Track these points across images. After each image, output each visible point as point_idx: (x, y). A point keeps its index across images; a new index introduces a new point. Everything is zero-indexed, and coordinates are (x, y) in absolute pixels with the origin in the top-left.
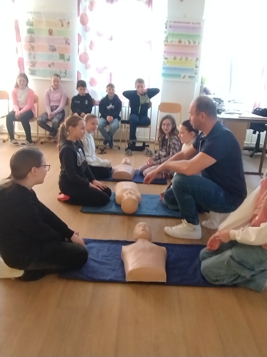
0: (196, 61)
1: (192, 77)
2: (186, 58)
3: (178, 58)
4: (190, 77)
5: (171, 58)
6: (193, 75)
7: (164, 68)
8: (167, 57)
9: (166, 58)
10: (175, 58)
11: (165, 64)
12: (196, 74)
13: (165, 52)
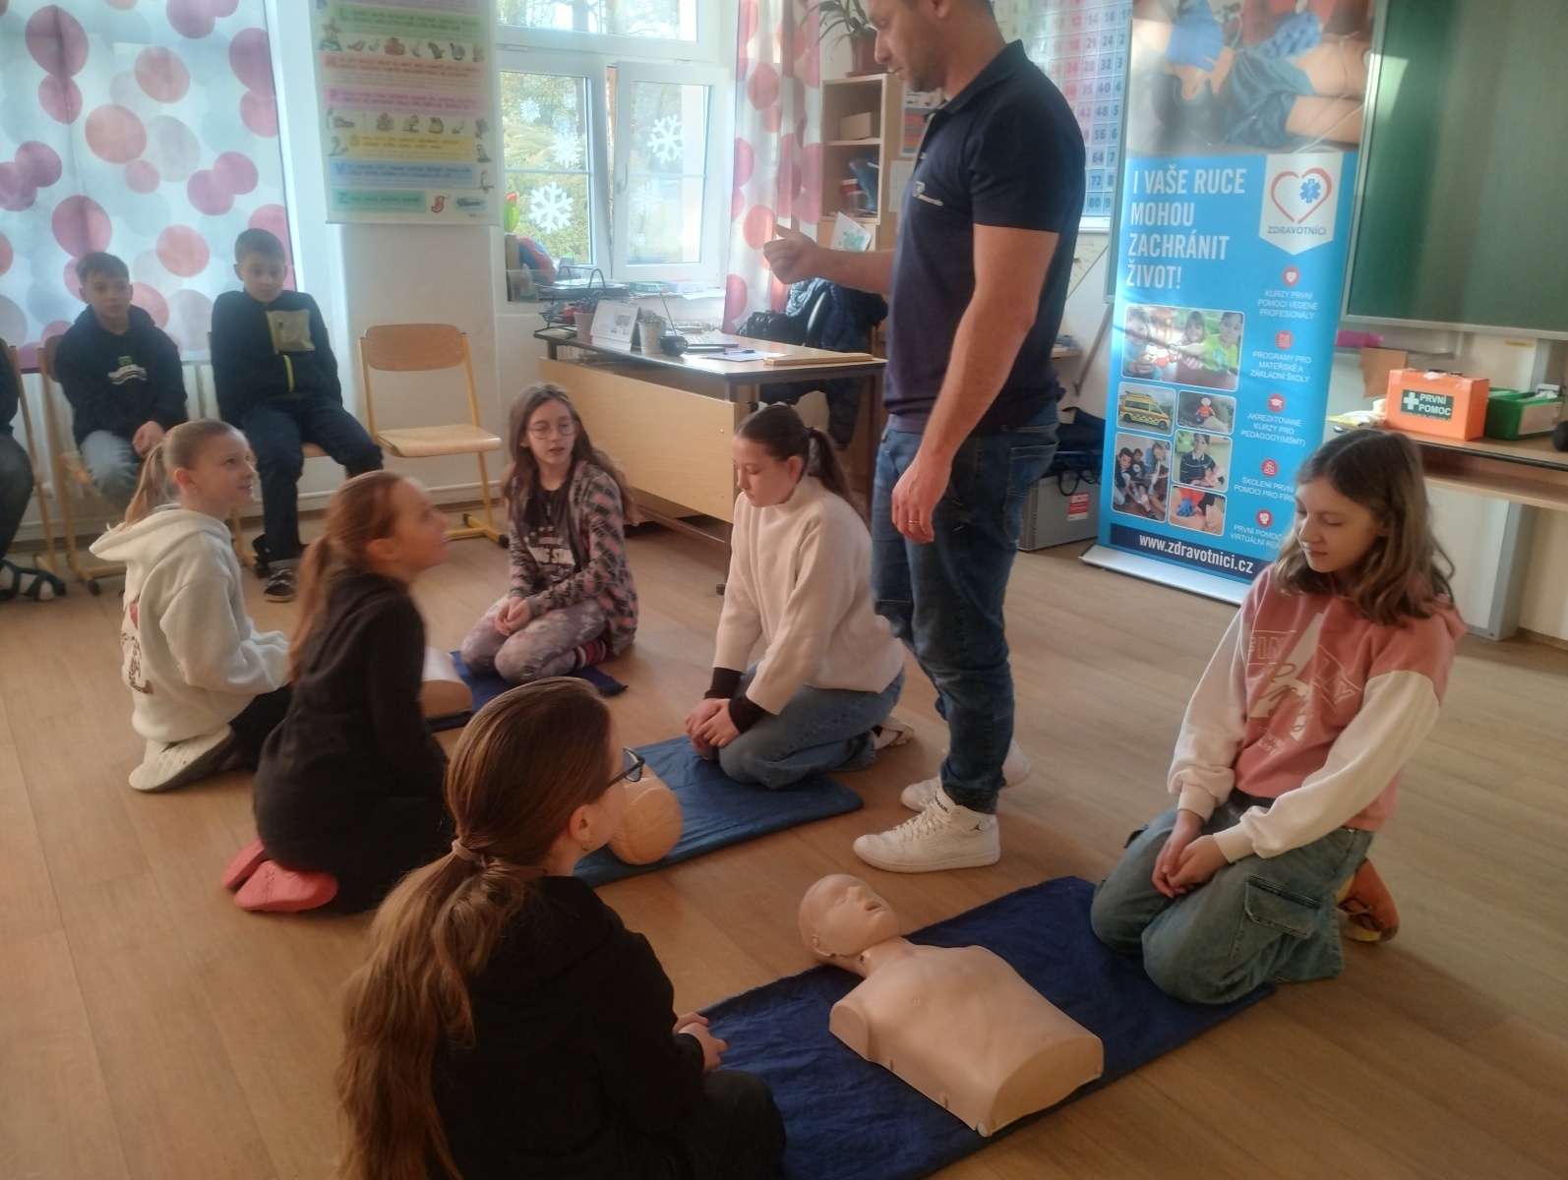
0: (478, 136)
1: (473, 204)
2: (434, 120)
3: (399, 119)
4: (463, 203)
5: (366, 120)
6: (475, 194)
7: (340, 169)
8: (347, 118)
9: (343, 123)
10: (384, 123)
11: (345, 150)
12: (485, 189)
13: (333, 94)
